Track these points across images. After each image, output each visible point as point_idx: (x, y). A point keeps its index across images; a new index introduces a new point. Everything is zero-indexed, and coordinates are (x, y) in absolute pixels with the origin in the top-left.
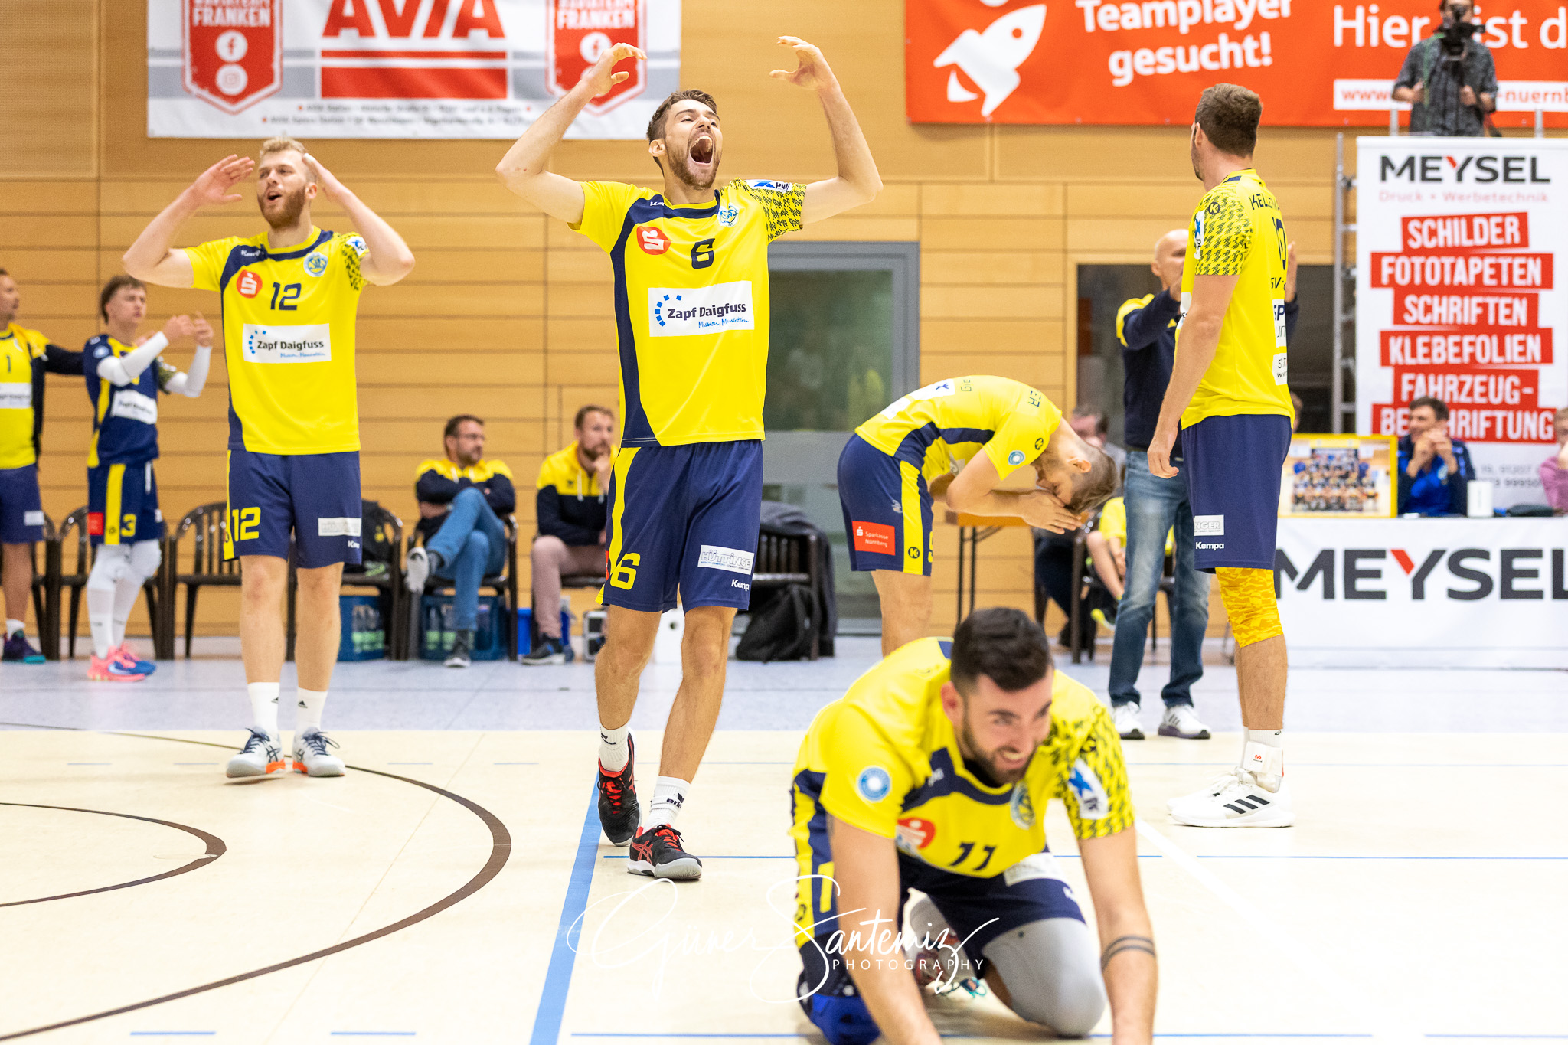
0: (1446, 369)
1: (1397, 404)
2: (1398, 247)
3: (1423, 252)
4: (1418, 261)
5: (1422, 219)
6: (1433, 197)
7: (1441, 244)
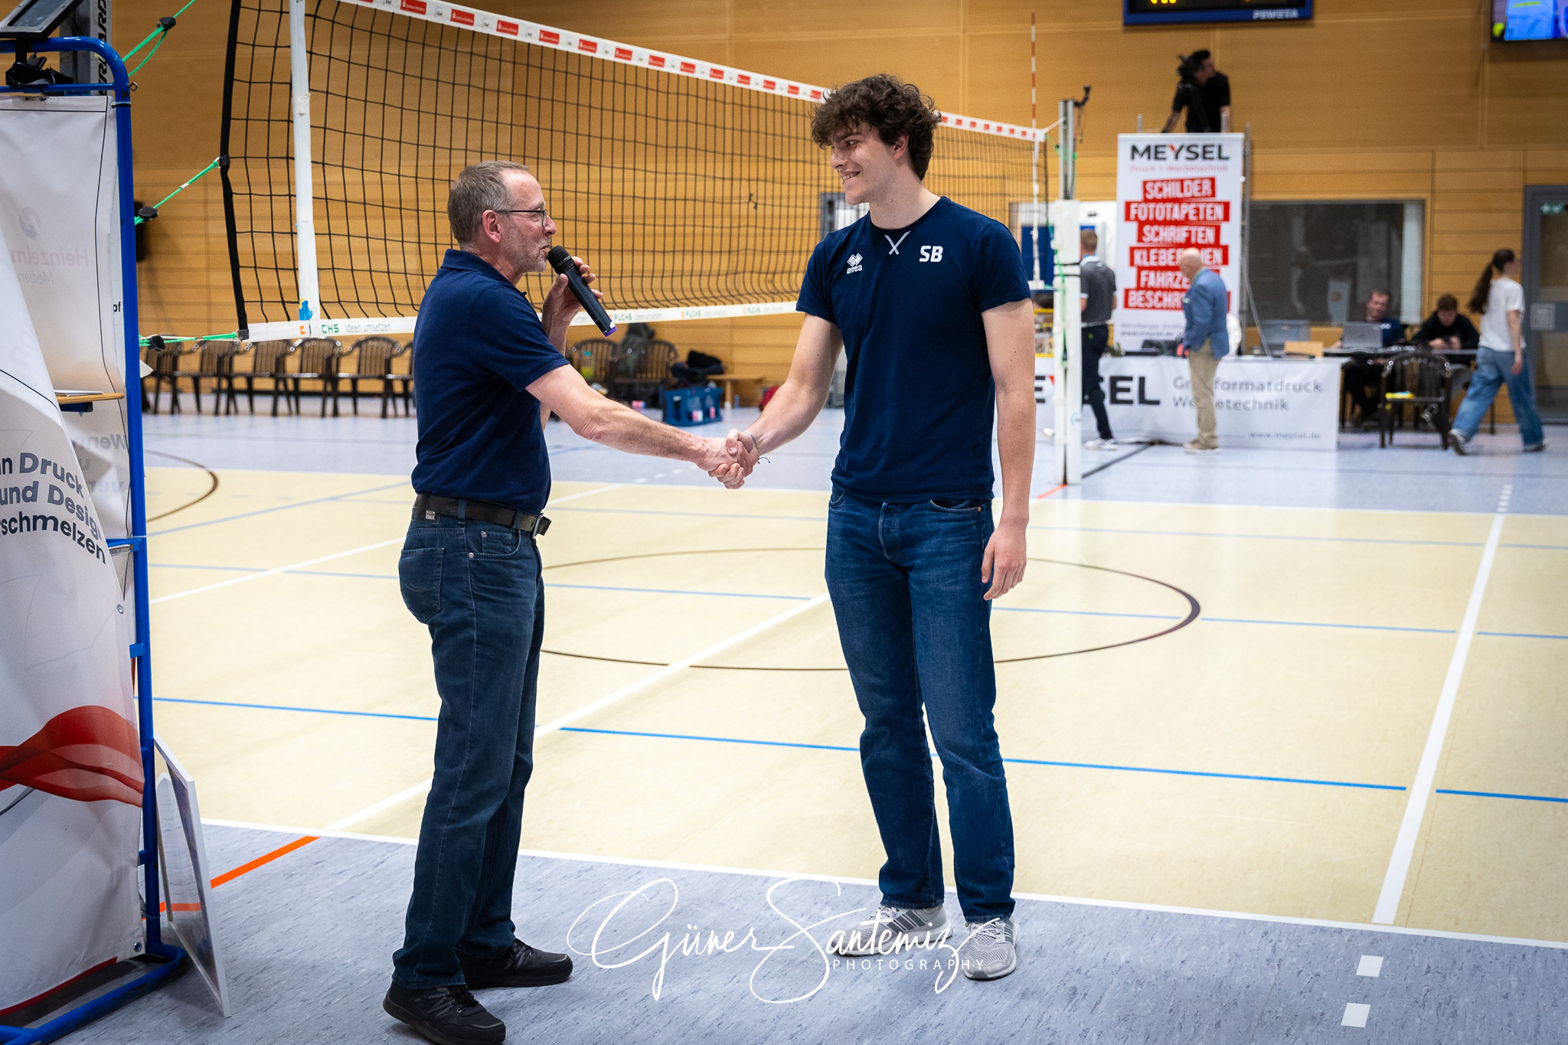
0: (1167, 268)
1: (1138, 288)
2: (1139, 197)
3: (1155, 201)
4: (1152, 206)
5: (1155, 182)
6: (1161, 169)
7: (1166, 196)
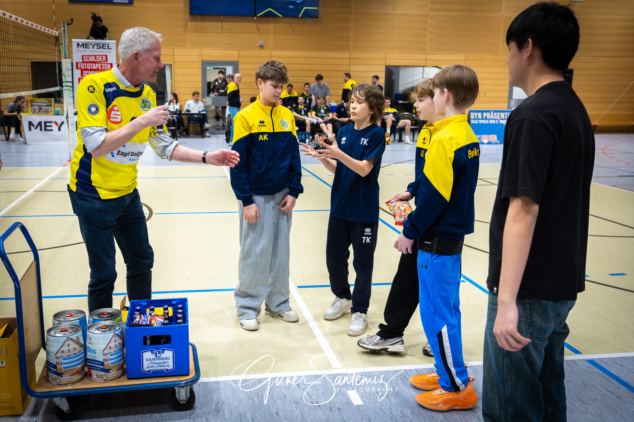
2: (81, 61)
3: (86, 62)
5: (86, 56)
6: (88, 51)
7: (90, 61)
